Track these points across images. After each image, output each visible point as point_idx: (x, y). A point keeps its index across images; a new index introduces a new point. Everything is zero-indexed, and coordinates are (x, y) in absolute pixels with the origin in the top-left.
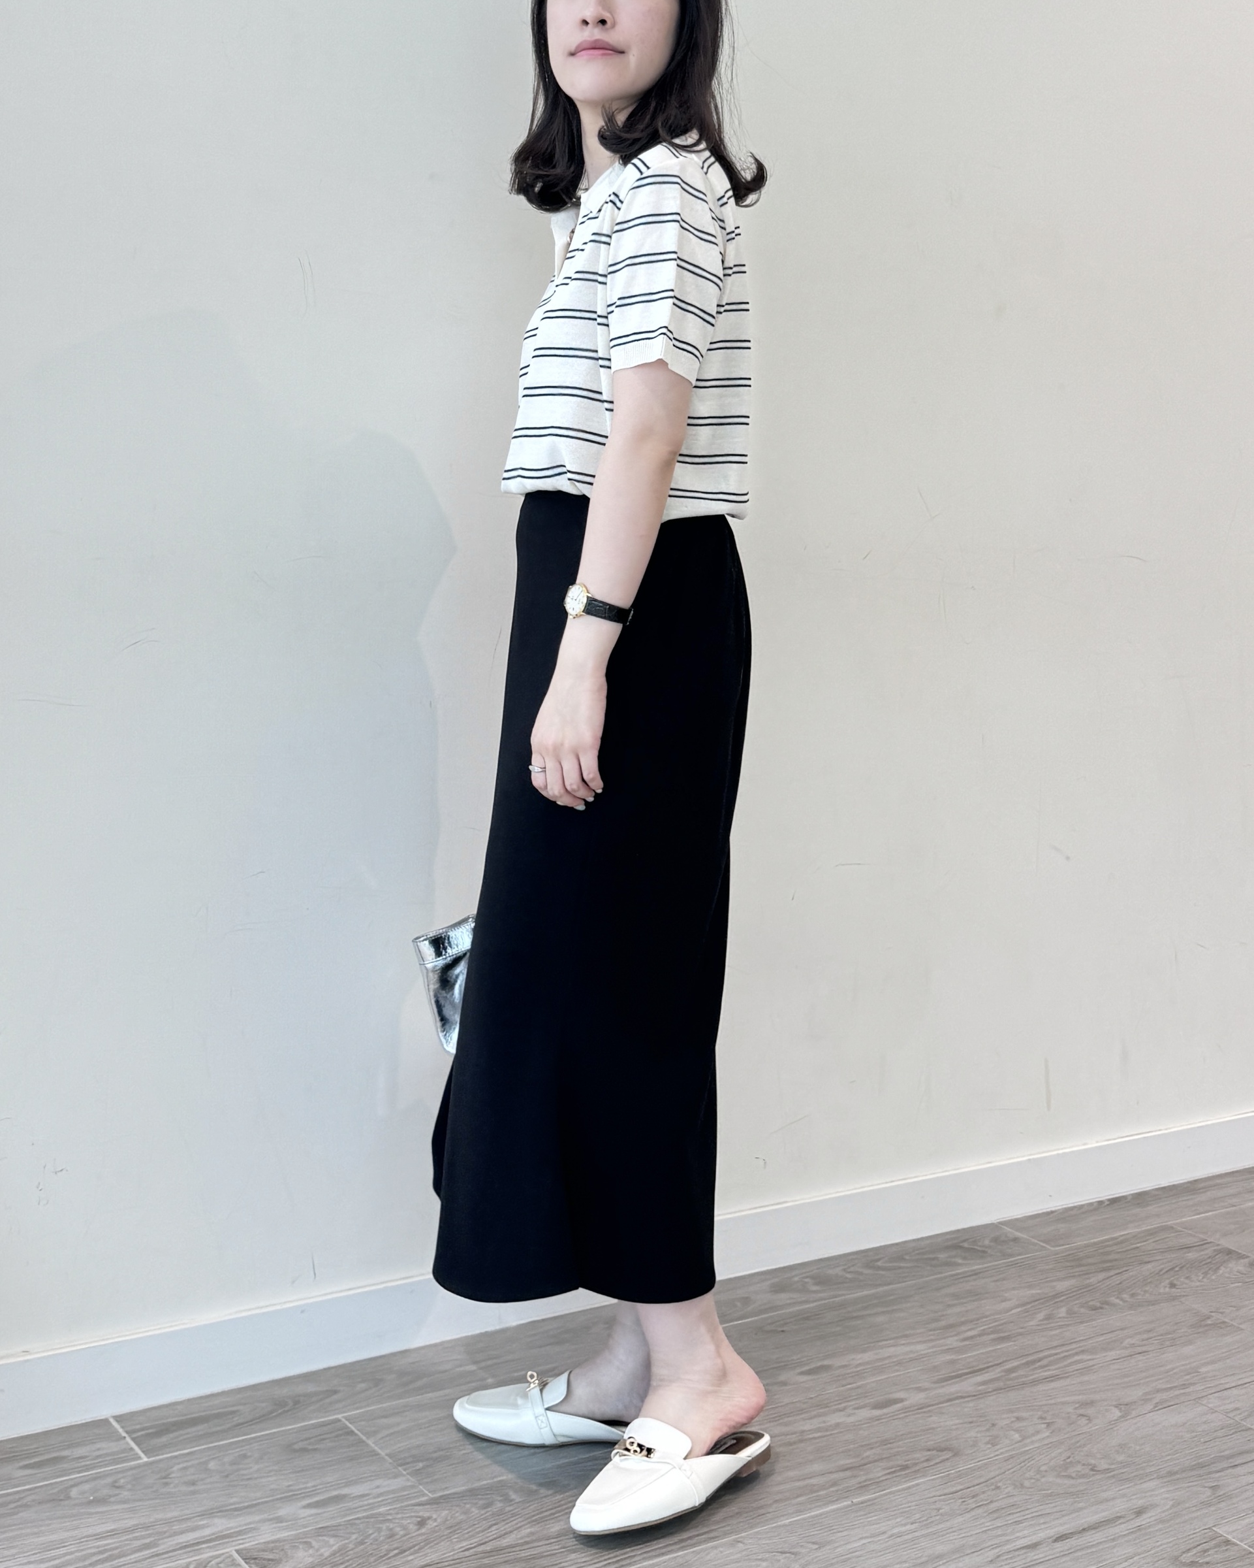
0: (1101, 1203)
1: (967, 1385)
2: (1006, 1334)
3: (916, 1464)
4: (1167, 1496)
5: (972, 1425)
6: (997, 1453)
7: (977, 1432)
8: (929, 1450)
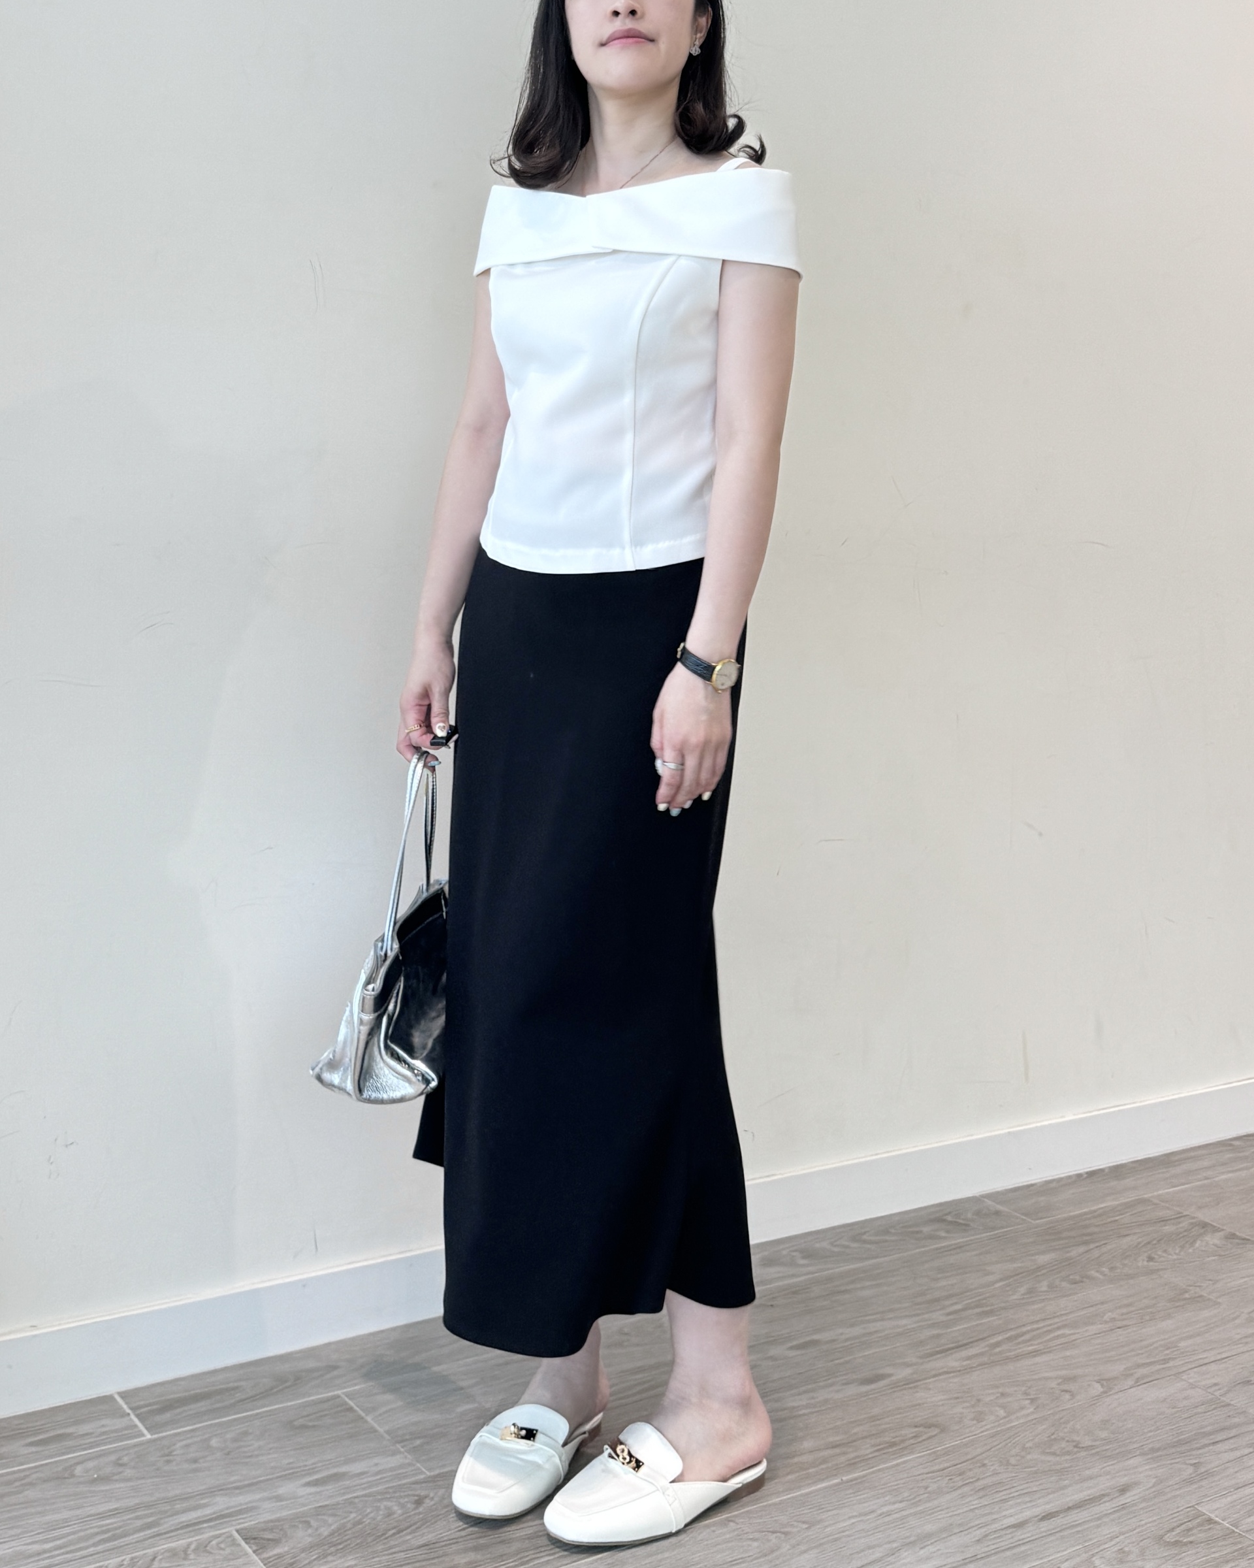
0: (1079, 1176)
1: (952, 1361)
2: (989, 1308)
3: (903, 1441)
4: (1150, 1473)
5: (958, 1400)
6: (982, 1430)
7: (963, 1408)
8: (916, 1427)
